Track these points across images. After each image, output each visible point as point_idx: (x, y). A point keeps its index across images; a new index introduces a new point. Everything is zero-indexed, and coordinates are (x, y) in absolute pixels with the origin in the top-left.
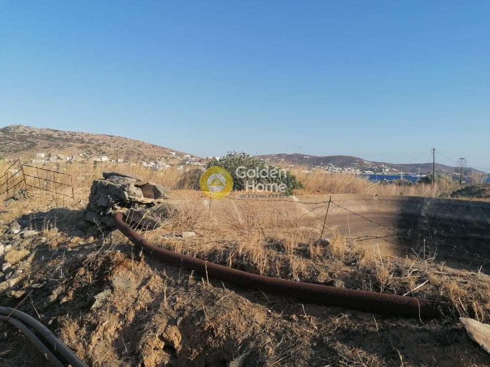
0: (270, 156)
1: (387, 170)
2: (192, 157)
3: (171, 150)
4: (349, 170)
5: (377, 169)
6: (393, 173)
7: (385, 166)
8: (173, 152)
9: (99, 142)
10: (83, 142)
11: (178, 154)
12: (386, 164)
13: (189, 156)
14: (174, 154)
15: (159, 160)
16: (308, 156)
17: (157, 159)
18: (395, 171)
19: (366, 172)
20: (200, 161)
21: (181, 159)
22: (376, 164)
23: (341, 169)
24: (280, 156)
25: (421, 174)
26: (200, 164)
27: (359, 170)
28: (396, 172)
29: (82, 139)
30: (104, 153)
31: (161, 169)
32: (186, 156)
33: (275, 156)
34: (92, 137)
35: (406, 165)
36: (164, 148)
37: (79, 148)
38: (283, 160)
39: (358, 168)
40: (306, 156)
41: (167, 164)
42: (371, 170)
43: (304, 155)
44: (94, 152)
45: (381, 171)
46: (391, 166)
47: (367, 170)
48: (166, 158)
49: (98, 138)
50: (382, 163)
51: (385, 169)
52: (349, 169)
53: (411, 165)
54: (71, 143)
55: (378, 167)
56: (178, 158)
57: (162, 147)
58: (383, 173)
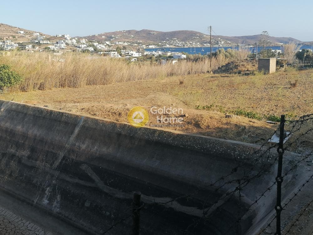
0: (120, 32)
1: (223, 42)
2: (41, 35)
3: (19, 28)
4: (190, 43)
5: (214, 42)
6: (228, 45)
7: (221, 39)
8: (21, 30)
11: (26, 32)
12: (222, 37)
13: (38, 34)
14: (22, 32)
15: (7, 39)
16: (156, 31)
17: (5, 38)
19: (205, 45)
20: (49, 39)
21: (30, 38)
22: (214, 37)
23: (184, 43)
24: (129, 32)
25: (249, 45)
26: (49, 43)
27: (199, 43)
28: (230, 44)
31: (9, 48)
32: (35, 34)
33: (125, 33)
35: (239, 37)
36: (12, 27)
38: (132, 36)
39: (198, 42)
40: (153, 31)
41: (15, 43)
42: (210, 43)
43: (151, 31)
45: (218, 44)
46: (226, 39)
47: (205, 43)
48: (14, 37)
50: (219, 36)
51: (221, 42)
53: (242, 37)
55: (215, 40)
56: (27, 36)
57: (10, 26)
58: (219, 46)
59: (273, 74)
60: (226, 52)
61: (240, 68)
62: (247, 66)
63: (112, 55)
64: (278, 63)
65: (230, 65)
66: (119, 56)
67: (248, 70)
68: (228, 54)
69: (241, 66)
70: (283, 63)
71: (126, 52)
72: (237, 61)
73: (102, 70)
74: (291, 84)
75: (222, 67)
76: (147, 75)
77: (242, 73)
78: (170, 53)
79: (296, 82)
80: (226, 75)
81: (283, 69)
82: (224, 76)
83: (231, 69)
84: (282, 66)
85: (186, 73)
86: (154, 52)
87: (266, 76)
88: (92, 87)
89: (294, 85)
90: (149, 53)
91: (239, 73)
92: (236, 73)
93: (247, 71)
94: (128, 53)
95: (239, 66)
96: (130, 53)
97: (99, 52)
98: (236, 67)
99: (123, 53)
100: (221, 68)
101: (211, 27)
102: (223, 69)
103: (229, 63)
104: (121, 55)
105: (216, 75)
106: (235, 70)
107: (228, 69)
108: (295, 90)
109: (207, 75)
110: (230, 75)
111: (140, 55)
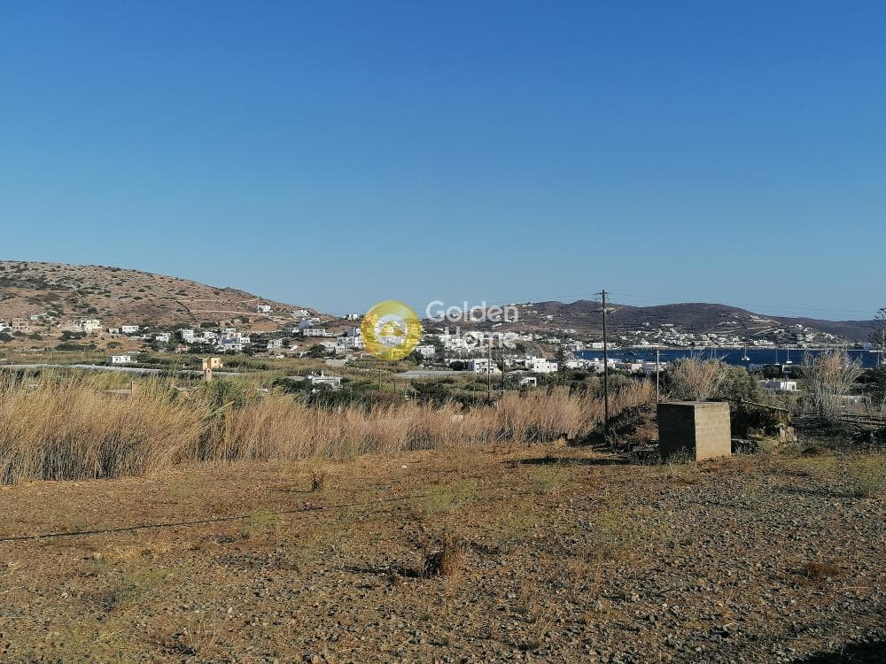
0: (518, 307)
1: (810, 337)
2: (312, 315)
3: (261, 299)
4: (711, 338)
5: (785, 336)
6: (825, 345)
7: (805, 326)
8: (265, 304)
9: (83, 286)
10: (45, 286)
11: (277, 309)
12: (808, 323)
13: (305, 312)
14: (267, 308)
15: (227, 324)
17: (223, 323)
18: (829, 339)
19: (755, 342)
20: (326, 326)
21: (284, 322)
22: (784, 321)
23: (692, 336)
24: (542, 307)
26: (325, 333)
27: (737, 339)
28: (833, 342)
29: (42, 278)
30: (93, 311)
31: (229, 347)
32: (297, 314)
33: (532, 309)
34: (67, 273)
35: (862, 324)
36: (244, 296)
37: (32, 301)
38: (550, 317)
39: (736, 334)
40: (608, 305)
41: (245, 336)
42: (770, 337)
44: (67, 310)
45: (795, 340)
46: (820, 327)
47: (757, 338)
48: (245, 320)
49: (80, 274)
50: (798, 321)
51: (804, 335)
52: (715, 336)
54: (14, 290)
55: (787, 331)
56: (276, 318)
57: (239, 294)
58: (800, 346)
59: (714, 462)
63: (476, 367)
66: (497, 371)
70: (775, 422)
71: (517, 361)
78: (640, 365)
86: (597, 360)
90: (581, 364)
94: (523, 363)
96: (527, 362)
97: (446, 360)
99: (508, 363)
104: (500, 367)
111: (554, 367)
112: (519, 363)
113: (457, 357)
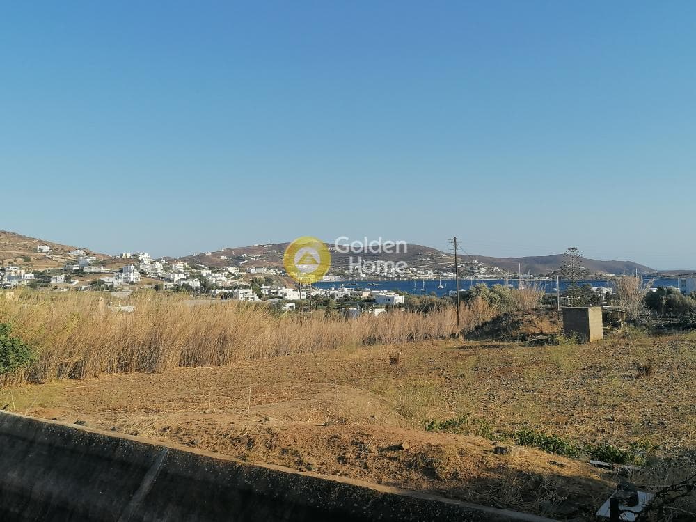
0: (261, 248)
1: (483, 270)
2: (87, 254)
3: (40, 241)
4: (412, 272)
5: (465, 269)
6: (494, 276)
7: (479, 262)
8: (44, 245)
11: (55, 250)
12: (481, 259)
13: (82, 252)
14: (46, 249)
15: (10, 263)
17: (6, 262)
18: (496, 271)
19: (445, 274)
20: (103, 264)
21: (63, 261)
22: (464, 258)
24: (281, 247)
25: (541, 276)
26: (102, 269)
27: (431, 272)
31: (14, 282)
32: (74, 254)
33: (271, 249)
35: (517, 260)
36: (24, 238)
39: (430, 268)
41: (28, 273)
42: (455, 270)
43: (328, 245)
45: (473, 272)
46: (490, 262)
47: (445, 271)
48: (27, 259)
50: (472, 258)
51: (479, 268)
52: (415, 269)
53: (525, 260)
55: (467, 265)
56: (56, 257)
57: (20, 236)
58: (477, 277)
59: (597, 342)
60: (491, 291)
61: (523, 329)
62: (540, 324)
63: (240, 296)
64: (606, 318)
65: (502, 321)
66: (257, 299)
67: (541, 333)
68: (495, 296)
69: (526, 324)
70: (617, 319)
71: (272, 291)
72: (516, 313)
73: (217, 331)
74: (640, 369)
75: (484, 324)
76: (318, 342)
77: (529, 338)
78: (369, 293)
79: (650, 365)
80: (495, 343)
81: (620, 331)
82: (489, 346)
83: (505, 330)
84: (616, 325)
85: (405, 338)
86: (333, 289)
87: (585, 347)
88: (191, 371)
89: (647, 371)
90: (323, 293)
91: (523, 339)
92: (515, 339)
93: (538, 334)
94: (277, 293)
95: (522, 323)
96: (280, 291)
97: (212, 291)
98: (515, 325)
99: (265, 293)
100: (482, 328)
101: (455, 239)
102: (486, 329)
103: (498, 317)
104: (260, 296)
105: (472, 343)
106: (514, 333)
107: (498, 330)
108: (650, 381)
109: (452, 343)
110: (502, 344)
111: (303, 295)
112: (273, 293)
113: (222, 288)
